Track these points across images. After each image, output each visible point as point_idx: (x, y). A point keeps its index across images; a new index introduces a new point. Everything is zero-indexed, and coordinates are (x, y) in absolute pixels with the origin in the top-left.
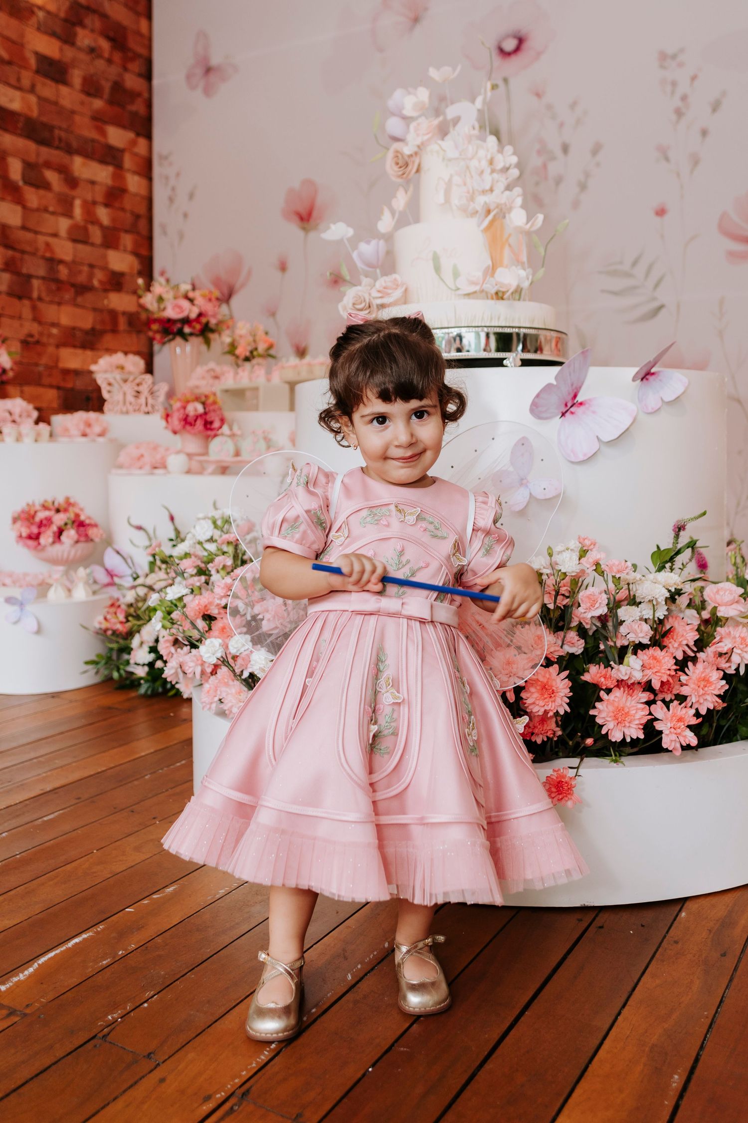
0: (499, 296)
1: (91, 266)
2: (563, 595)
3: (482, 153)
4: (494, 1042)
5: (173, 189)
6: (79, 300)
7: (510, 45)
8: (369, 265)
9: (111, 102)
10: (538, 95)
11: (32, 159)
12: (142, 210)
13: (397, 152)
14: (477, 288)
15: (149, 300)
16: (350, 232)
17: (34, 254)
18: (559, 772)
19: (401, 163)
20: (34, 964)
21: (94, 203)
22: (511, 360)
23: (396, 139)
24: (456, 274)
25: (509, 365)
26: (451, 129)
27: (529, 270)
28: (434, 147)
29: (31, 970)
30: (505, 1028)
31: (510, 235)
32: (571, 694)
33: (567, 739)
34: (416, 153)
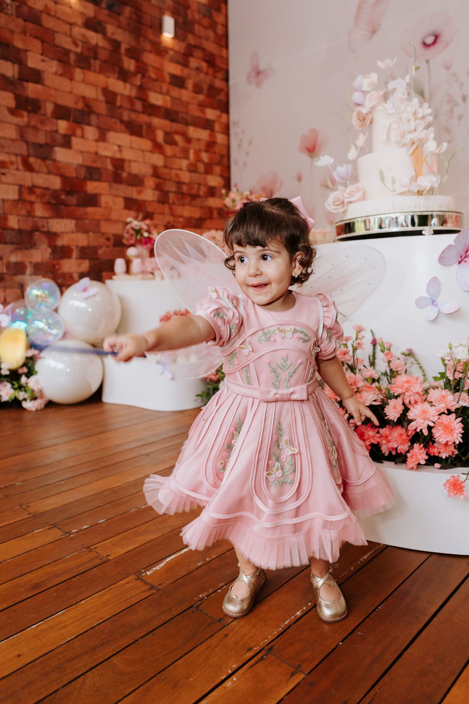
0: (420, 193)
1: (199, 184)
2: (459, 371)
3: (409, 109)
4: (414, 636)
5: (241, 140)
6: (193, 203)
7: (430, 40)
8: (343, 179)
9: (208, 96)
10: (447, 68)
11: (168, 130)
12: (224, 152)
13: (359, 112)
14: (406, 189)
15: (228, 201)
16: (332, 160)
17: (170, 180)
18: (455, 478)
19: (361, 118)
20: (164, 561)
21: (200, 151)
22: (427, 231)
23: (358, 105)
24: (394, 182)
25: (426, 234)
26: (391, 96)
27: (439, 177)
28: (380, 108)
29: (162, 564)
30: (421, 627)
31: (427, 156)
32: (463, 432)
33: (461, 456)
34: (370, 112)
